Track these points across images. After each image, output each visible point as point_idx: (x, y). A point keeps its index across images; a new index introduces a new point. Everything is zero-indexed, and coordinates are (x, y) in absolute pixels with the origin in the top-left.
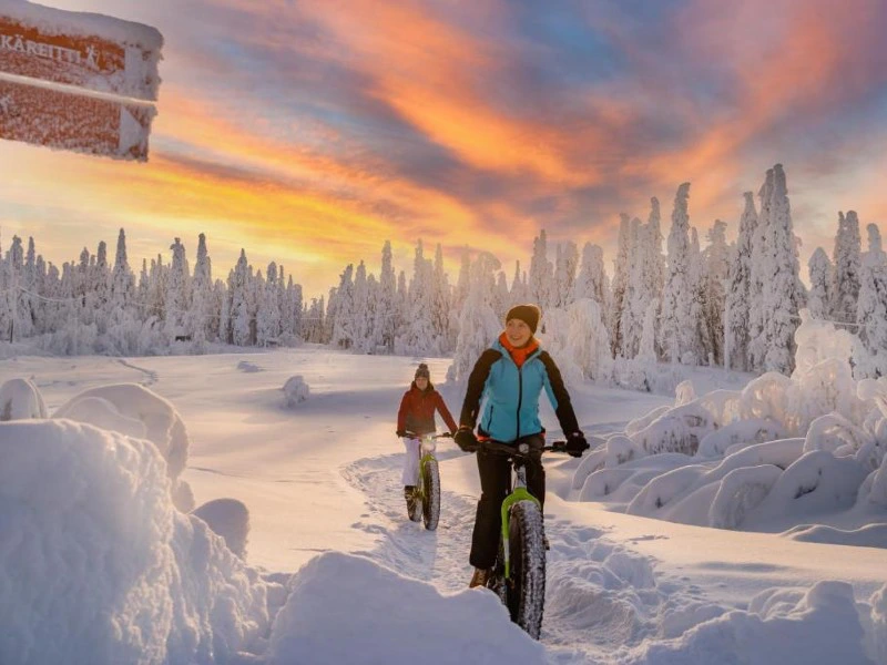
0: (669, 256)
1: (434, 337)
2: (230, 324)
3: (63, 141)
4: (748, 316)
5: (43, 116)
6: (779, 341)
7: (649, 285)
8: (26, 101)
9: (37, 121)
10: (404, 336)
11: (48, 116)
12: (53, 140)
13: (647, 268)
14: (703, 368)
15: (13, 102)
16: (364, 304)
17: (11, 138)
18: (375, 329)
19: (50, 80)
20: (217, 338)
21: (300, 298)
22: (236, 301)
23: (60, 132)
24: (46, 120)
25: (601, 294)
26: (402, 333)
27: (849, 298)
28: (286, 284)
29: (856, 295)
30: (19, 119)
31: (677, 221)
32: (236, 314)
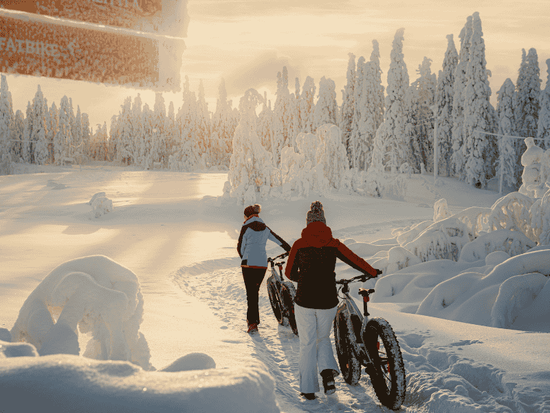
0: (388, 87)
1: (200, 155)
2: (31, 147)
3: (117, 79)
4: (451, 133)
5: (102, 57)
6: (476, 153)
7: (372, 110)
8: (88, 44)
9: (97, 62)
10: (176, 154)
11: (105, 57)
12: (110, 78)
13: (370, 96)
14: (416, 175)
15: (78, 46)
16: (142, 129)
17: (78, 79)
18: (152, 150)
19: (106, 24)
20: (21, 159)
21: (87, 124)
22: (35, 128)
23: (114, 70)
24: (103, 60)
25: (334, 118)
26: (175, 152)
27: (530, 118)
28: (75, 114)
29: (536, 116)
30: (83, 61)
31: (395, 59)
32: (36, 139)
